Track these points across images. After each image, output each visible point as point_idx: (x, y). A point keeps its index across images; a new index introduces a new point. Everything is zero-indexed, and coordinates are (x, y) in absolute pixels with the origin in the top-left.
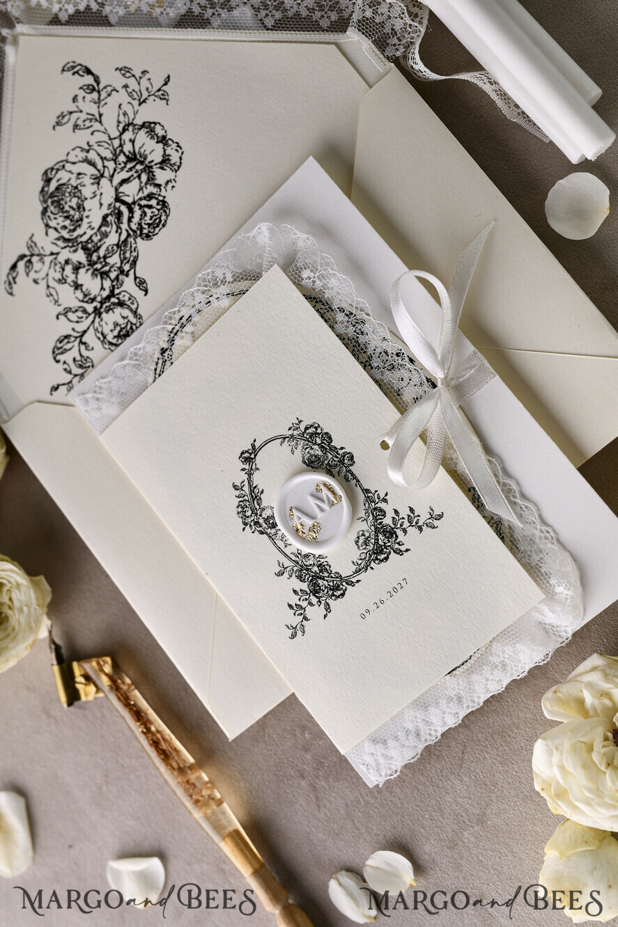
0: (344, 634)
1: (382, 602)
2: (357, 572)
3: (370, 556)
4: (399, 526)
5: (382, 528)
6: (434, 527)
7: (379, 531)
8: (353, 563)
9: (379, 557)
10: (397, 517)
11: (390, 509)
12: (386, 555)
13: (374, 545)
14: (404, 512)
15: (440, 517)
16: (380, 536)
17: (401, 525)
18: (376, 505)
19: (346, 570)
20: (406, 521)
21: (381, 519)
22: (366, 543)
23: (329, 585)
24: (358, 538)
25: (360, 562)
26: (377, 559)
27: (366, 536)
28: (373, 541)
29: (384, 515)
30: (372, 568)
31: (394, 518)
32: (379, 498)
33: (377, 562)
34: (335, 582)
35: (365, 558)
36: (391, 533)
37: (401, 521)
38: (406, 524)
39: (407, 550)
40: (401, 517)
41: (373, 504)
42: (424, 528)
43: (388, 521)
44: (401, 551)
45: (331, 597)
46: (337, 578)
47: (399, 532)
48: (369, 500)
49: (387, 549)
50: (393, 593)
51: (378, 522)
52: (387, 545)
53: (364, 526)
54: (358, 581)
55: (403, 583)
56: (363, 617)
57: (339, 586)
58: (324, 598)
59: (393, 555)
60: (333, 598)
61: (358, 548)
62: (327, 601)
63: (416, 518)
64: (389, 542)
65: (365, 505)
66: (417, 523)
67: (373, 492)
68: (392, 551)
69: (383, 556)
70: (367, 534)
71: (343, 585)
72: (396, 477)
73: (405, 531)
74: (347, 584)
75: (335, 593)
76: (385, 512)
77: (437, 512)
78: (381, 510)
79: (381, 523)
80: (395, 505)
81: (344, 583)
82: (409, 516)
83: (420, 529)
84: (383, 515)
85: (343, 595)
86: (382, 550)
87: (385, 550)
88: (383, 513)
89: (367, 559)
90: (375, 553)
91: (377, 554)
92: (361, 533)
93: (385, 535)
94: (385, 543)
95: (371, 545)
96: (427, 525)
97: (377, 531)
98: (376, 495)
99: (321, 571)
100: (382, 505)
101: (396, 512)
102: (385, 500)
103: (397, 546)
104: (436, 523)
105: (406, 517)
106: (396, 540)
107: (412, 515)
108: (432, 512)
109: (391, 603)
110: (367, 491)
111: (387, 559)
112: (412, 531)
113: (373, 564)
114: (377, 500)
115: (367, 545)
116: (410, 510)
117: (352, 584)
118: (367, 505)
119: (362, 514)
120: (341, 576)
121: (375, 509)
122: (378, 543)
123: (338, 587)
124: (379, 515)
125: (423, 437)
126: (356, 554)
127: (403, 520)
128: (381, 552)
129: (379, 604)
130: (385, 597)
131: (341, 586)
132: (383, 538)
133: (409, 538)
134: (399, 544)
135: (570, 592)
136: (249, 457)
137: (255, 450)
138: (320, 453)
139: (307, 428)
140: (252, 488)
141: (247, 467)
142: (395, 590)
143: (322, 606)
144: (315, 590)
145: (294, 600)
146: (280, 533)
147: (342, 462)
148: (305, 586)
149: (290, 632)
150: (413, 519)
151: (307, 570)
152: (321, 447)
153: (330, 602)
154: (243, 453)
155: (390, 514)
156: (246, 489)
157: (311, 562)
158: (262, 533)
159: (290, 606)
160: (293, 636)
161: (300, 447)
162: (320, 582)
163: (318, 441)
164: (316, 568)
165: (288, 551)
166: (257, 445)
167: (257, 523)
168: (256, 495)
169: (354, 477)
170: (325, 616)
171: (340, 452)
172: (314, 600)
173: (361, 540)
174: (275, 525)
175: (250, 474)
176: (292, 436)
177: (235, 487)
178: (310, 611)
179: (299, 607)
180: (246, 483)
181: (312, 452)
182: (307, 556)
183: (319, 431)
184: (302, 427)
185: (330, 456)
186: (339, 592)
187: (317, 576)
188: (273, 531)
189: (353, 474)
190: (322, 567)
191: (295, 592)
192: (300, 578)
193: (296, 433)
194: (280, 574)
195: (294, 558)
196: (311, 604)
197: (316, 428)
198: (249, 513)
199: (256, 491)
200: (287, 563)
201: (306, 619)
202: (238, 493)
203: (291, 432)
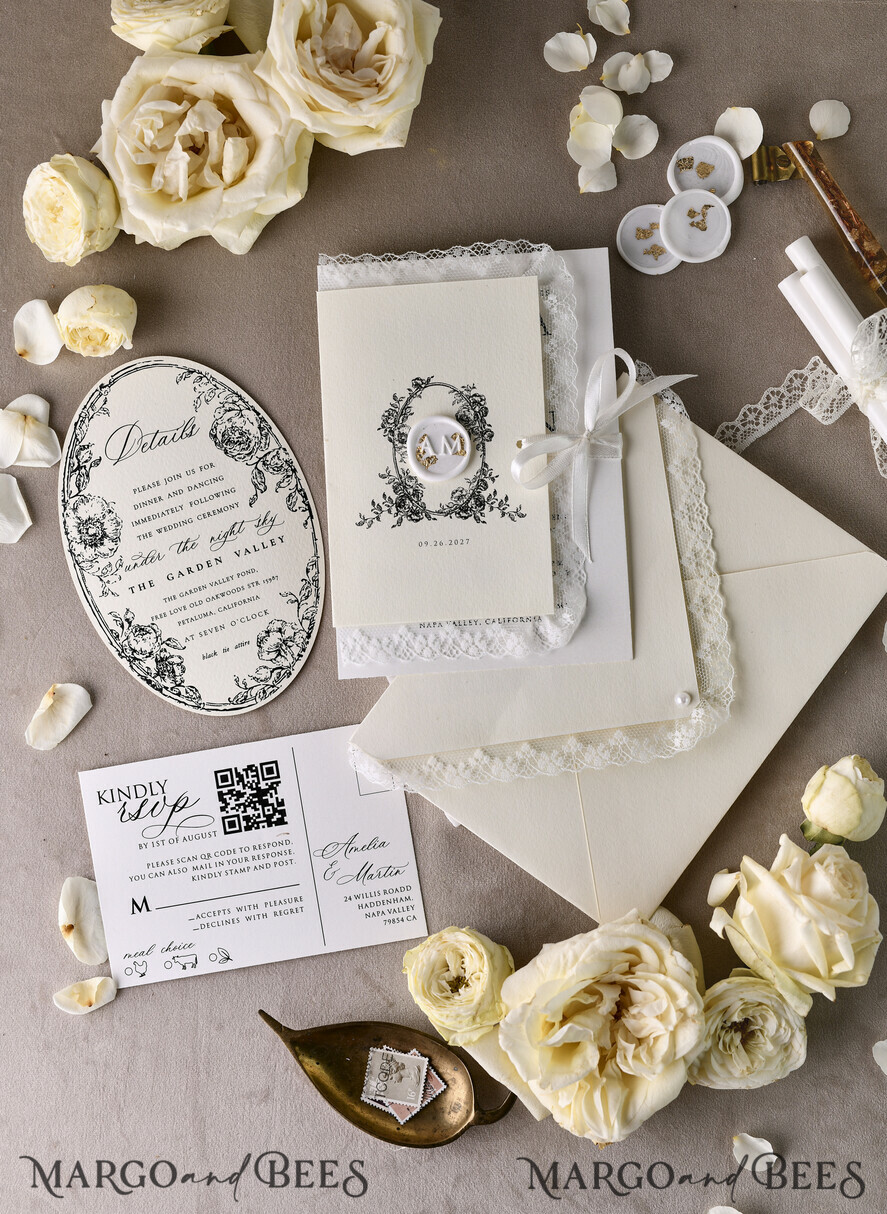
0: (398, 547)
1: (441, 544)
2: (439, 512)
3: (456, 509)
4: (490, 502)
5: (477, 495)
6: (513, 520)
8: (440, 505)
9: (461, 513)
10: (493, 496)
11: (491, 486)
12: (467, 515)
13: (463, 503)
14: (500, 496)
15: (523, 516)
16: (473, 501)
17: (492, 504)
18: (485, 479)
19: (432, 506)
20: (497, 503)
21: (481, 489)
22: (459, 498)
23: (412, 507)
24: (457, 491)
25: (445, 507)
28: (465, 500)
29: (485, 489)
30: (451, 517)
31: (490, 495)
32: (490, 475)
33: (458, 515)
34: (418, 509)
35: (451, 507)
36: (481, 503)
37: (494, 500)
38: (496, 505)
39: (484, 522)
40: (495, 497)
41: (483, 476)
42: (506, 516)
43: (485, 494)
44: (479, 520)
45: (408, 516)
46: (421, 506)
47: (487, 507)
48: (483, 471)
50: (453, 543)
51: (478, 490)
52: (473, 509)
53: (466, 486)
54: (435, 519)
55: (465, 542)
56: (420, 544)
58: (401, 514)
59: (472, 518)
60: (409, 518)
61: (451, 497)
62: (402, 517)
63: (505, 506)
64: (476, 508)
66: (503, 509)
67: (489, 468)
68: (473, 515)
69: (464, 515)
70: (464, 493)
71: (422, 514)
72: (516, 468)
73: (492, 509)
74: (426, 515)
75: (412, 516)
77: (522, 511)
78: (486, 484)
79: (479, 492)
80: (498, 487)
81: (424, 514)
82: (502, 501)
83: (503, 514)
85: (417, 521)
86: (467, 510)
87: (469, 512)
88: (486, 487)
89: (452, 509)
91: (461, 510)
92: (461, 489)
93: (476, 502)
94: (472, 507)
95: (462, 501)
96: (509, 515)
97: (473, 495)
98: (489, 472)
99: (414, 495)
100: (489, 481)
101: (495, 492)
102: (493, 480)
103: (479, 515)
104: (517, 518)
105: (499, 501)
106: (481, 510)
107: (504, 502)
108: (519, 509)
109: (446, 548)
110: (486, 465)
111: (466, 518)
112: (497, 512)
113: (453, 515)
114: (488, 476)
115: (458, 500)
116: (505, 498)
117: (429, 518)
118: (478, 474)
119: (471, 478)
120: (425, 507)
121: (482, 480)
122: (467, 503)
123: (418, 513)
124: (482, 486)
125: (550, 457)
126: (447, 500)
127: (496, 501)
128: (465, 511)
129: (438, 544)
130: (446, 542)
131: (420, 514)
132: (473, 503)
133: (491, 516)
134: (481, 514)
135: (572, 622)
136: (420, 385)
137: (428, 383)
138: (472, 418)
139: (475, 395)
140: (406, 406)
141: (414, 390)
142: (456, 542)
143: (397, 518)
144: (400, 505)
145: (380, 500)
146: (404, 450)
147: (483, 434)
148: (394, 497)
149: (359, 520)
150: (503, 504)
151: (404, 487)
152: (476, 415)
153: (405, 519)
154: (417, 379)
155: (490, 491)
156: (402, 404)
157: (411, 484)
158: (390, 440)
159: (373, 503)
160: (359, 524)
161: (461, 404)
162: (408, 501)
163: (477, 409)
164: (411, 491)
165: (400, 465)
166: (432, 381)
167: (392, 432)
168: (405, 412)
169: (484, 450)
170: (394, 526)
171: (487, 427)
172: (394, 510)
173: (458, 494)
174: (403, 442)
175: (412, 396)
176: (461, 393)
177: (395, 397)
178: (384, 516)
179: (379, 507)
180: (405, 400)
181: (467, 413)
182: (411, 478)
183: (482, 403)
184: (473, 392)
185: (477, 425)
186: (416, 517)
187: (408, 496)
188: (400, 445)
189: (484, 447)
190: (416, 493)
191: (384, 495)
192: (395, 489)
193: (465, 392)
194: (382, 477)
195: (401, 473)
196: (389, 511)
197: (482, 400)
198: (392, 421)
199: (408, 410)
200: (393, 473)
201: (378, 518)
202: (394, 402)
203: (463, 390)
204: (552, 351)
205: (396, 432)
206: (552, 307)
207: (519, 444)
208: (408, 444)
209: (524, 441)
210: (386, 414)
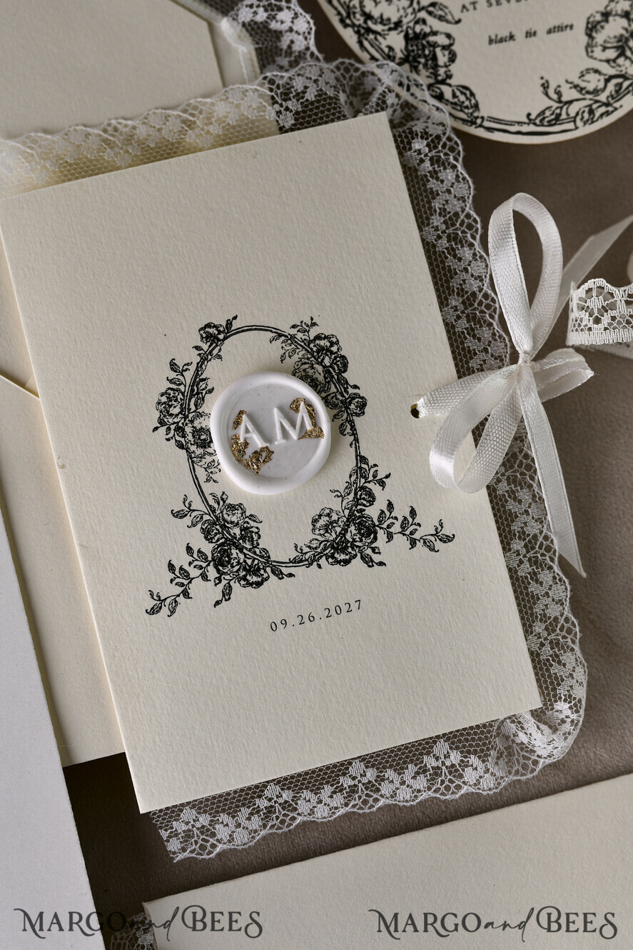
0: (234, 640)
1: (311, 619)
2: (296, 562)
3: (325, 549)
4: (385, 526)
5: (359, 517)
6: (432, 549)
7: (353, 520)
8: (296, 547)
9: (336, 555)
10: (388, 514)
11: (381, 497)
12: (347, 557)
13: (337, 536)
14: (401, 511)
15: (448, 539)
16: (352, 528)
17: (389, 527)
18: (366, 485)
19: (280, 551)
20: (398, 524)
21: (365, 505)
22: (327, 528)
23: (245, 561)
24: (320, 516)
25: (305, 550)
26: (333, 557)
27: (333, 519)
28: (338, 530)
29: (371, 503)
30: (319, 566)
31: (382, 512)
32: (374, 476)
33: (330, 560)
34: (256, 562)
35: (316, 548)
36: (369, 531)
37: (391, 520)
38: (396, 528)
39: (381, 564)
40: (393, 514)
41: (363, 480)
42: (419, 544)
43: (373, 512)
44: (372, 561)
45: (240, 579)
46: (262, 557)
47: (381, 535)
48: (360, 472)
49: (353, 549)
50: (333, 612)
51: (359, 507)
52: (357, 544)
53: (336, 504)
54: (291, 575)
55: (354, 606)
56: (274, 626)
57: (259, 569)
58: (228, 577)
59: (357, 562)
60: (242, 582)
61: (314, 530)
62: (232, 583)
63: (414, 527)
64: (361, 541)
65: (350, 476)
66: (412, 533)
67: (371, 463)
68: (359, 555)
69: (343, 557)
70: (335, 517)
71: (265, 571)
73: (390, 537)
74: (273, 572)
75: (248, 577)
76: (374, 499)
77: (447, 531)
78: (371, 494)
79: (362, 511)
80: (393, 495)
81: (268, 570)
82: (405, 518)
83: (413, 543)
84: (369, 501)
85: (259, 584)
86: (346, 547)
87: (350, 550)
88: (372, 499)
89: (319, 550)
90: (333, 547)
91: (336, 550)
92: (328, 511)
93: (359, 530)
94: (354, 540)
95: (333, 533)
96: (425, 542)
97: (351, 519)
98: (372, 470)
99: (243, 537)
100: (375, 488)
101: (390, 506)
102: (382, 483)
103: (369, 551)
104: (438, 545)
105: (401, 519)
106: (372, 542)
107: (410, 520)
108: (440, 528)
109: (322, 625)
110: (363, 459)
111: (347, 562)
112: (401, 541)
113: (323, 561)
114: (371, 478)
115: (327, 532)
116: (411, 512)
117: (280, 575)
118: (353, 478)
119: (341, 487)
120: (269, 557)
121: (362, 488)
122: (344, 535)
124: (364, 499)
126: (305, 536)
127: (395, 521)
128: (344, 550)
129: (306, 619)
130: (319, 613)
131: (262, 572)
132: (354, 532)
133: (392, 549)
134: (373, 550)
135: (574, 716)
136: (215, 336)
137: (228, 330)
138: (321, 378)
139: (318, 337)
140: (198, 379)
141: (205, 347)
142: (338, 610)
143: (221, 586)
144: (221, 561)
145: (182, 560)
146: (208, 459)
147: (346, 404)
148: (208, 548)
149: (151, 603)
150: (409, 523)
151: (224, 527)
152: (327, 371)
153: (236, 586)
154: (208, 325)
155: (380, 504)
156: (189, 375)
157: (234, 519)
158: (180, 446)
159: (171, 567)
160: (153, 611)
161: (296, 358)
162: (234, 552)
163: (327, 362)
164: (237, 531)
165: (208, 489)
166: (236, 325)
167: (180, 430)
168: (198, 391)
169: (354, 433)
170: (217, 603)
171: (351, 391)
172: (212, 573)
173: (323, 522)
174: (206, 444)
175: (204, 359)
176: (293, 337)
177: (173, 366)
178: (197, 587)
179: (184, 573)
180: (193, 368)
181: (310, 372)
182: (232, 508)
183: (334, 349)
184: (313, 333)
185: (333, 389)
186: (255, 579)
187: (233, 542)
188: (199, 451)
189: (353, 428)
190: (247, 533)
191: (189, 549)
192: (207, 534)
193: (300, 336)
194: (179, 515)
195: (212, 502)
196: (204, 577)
197: (332, 344)
198: (176, 411)
199: (202, 385)
200: (198, 504)
201: (186, 594)
202: (173, 375)
203: (293, 331)
204: (439, 237)
205: (188, 429)
206: (422, 161)
207: (415, 413)
208: (216, 445)
209: (420, 403)
210: (164, 399)
